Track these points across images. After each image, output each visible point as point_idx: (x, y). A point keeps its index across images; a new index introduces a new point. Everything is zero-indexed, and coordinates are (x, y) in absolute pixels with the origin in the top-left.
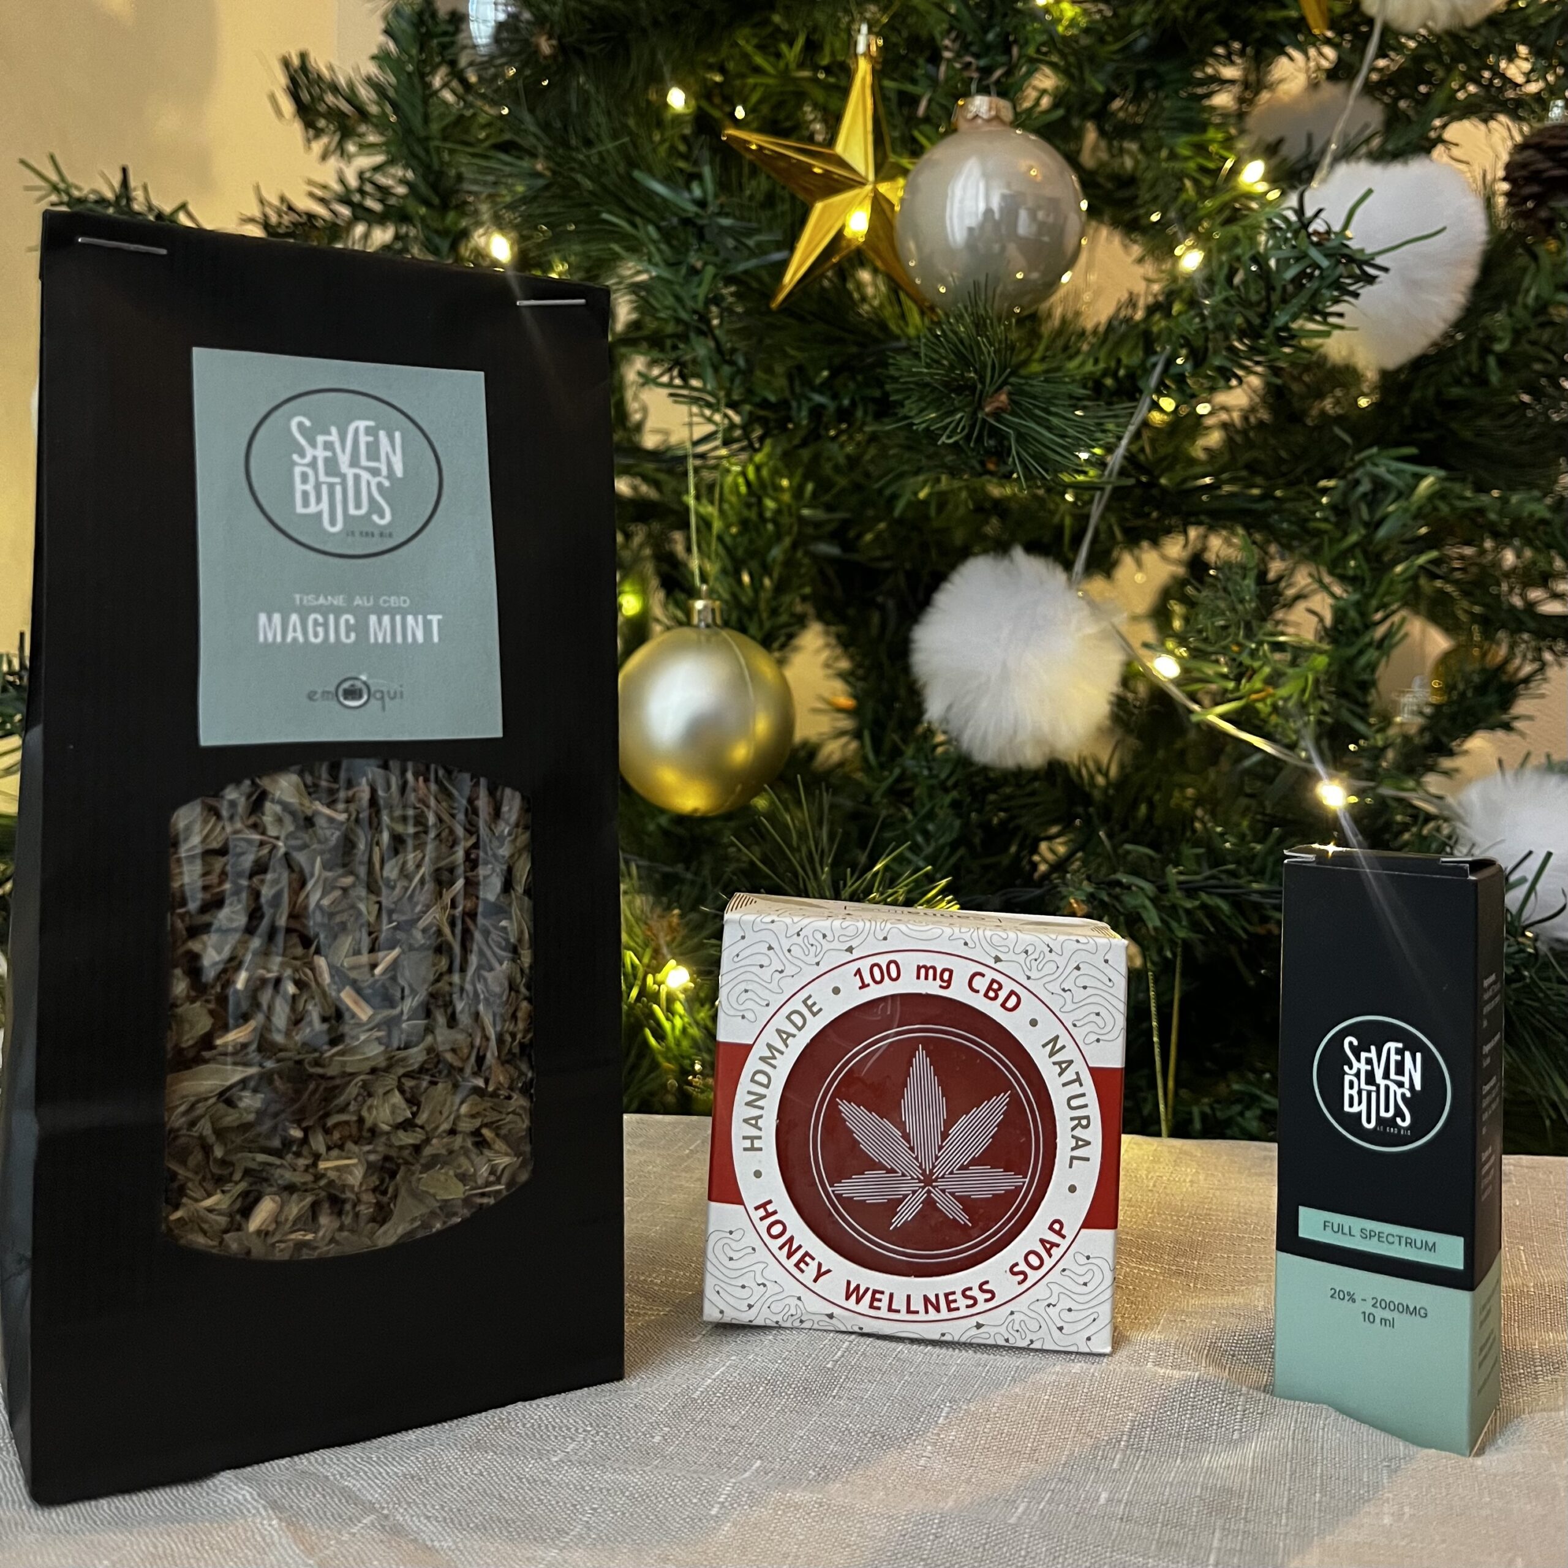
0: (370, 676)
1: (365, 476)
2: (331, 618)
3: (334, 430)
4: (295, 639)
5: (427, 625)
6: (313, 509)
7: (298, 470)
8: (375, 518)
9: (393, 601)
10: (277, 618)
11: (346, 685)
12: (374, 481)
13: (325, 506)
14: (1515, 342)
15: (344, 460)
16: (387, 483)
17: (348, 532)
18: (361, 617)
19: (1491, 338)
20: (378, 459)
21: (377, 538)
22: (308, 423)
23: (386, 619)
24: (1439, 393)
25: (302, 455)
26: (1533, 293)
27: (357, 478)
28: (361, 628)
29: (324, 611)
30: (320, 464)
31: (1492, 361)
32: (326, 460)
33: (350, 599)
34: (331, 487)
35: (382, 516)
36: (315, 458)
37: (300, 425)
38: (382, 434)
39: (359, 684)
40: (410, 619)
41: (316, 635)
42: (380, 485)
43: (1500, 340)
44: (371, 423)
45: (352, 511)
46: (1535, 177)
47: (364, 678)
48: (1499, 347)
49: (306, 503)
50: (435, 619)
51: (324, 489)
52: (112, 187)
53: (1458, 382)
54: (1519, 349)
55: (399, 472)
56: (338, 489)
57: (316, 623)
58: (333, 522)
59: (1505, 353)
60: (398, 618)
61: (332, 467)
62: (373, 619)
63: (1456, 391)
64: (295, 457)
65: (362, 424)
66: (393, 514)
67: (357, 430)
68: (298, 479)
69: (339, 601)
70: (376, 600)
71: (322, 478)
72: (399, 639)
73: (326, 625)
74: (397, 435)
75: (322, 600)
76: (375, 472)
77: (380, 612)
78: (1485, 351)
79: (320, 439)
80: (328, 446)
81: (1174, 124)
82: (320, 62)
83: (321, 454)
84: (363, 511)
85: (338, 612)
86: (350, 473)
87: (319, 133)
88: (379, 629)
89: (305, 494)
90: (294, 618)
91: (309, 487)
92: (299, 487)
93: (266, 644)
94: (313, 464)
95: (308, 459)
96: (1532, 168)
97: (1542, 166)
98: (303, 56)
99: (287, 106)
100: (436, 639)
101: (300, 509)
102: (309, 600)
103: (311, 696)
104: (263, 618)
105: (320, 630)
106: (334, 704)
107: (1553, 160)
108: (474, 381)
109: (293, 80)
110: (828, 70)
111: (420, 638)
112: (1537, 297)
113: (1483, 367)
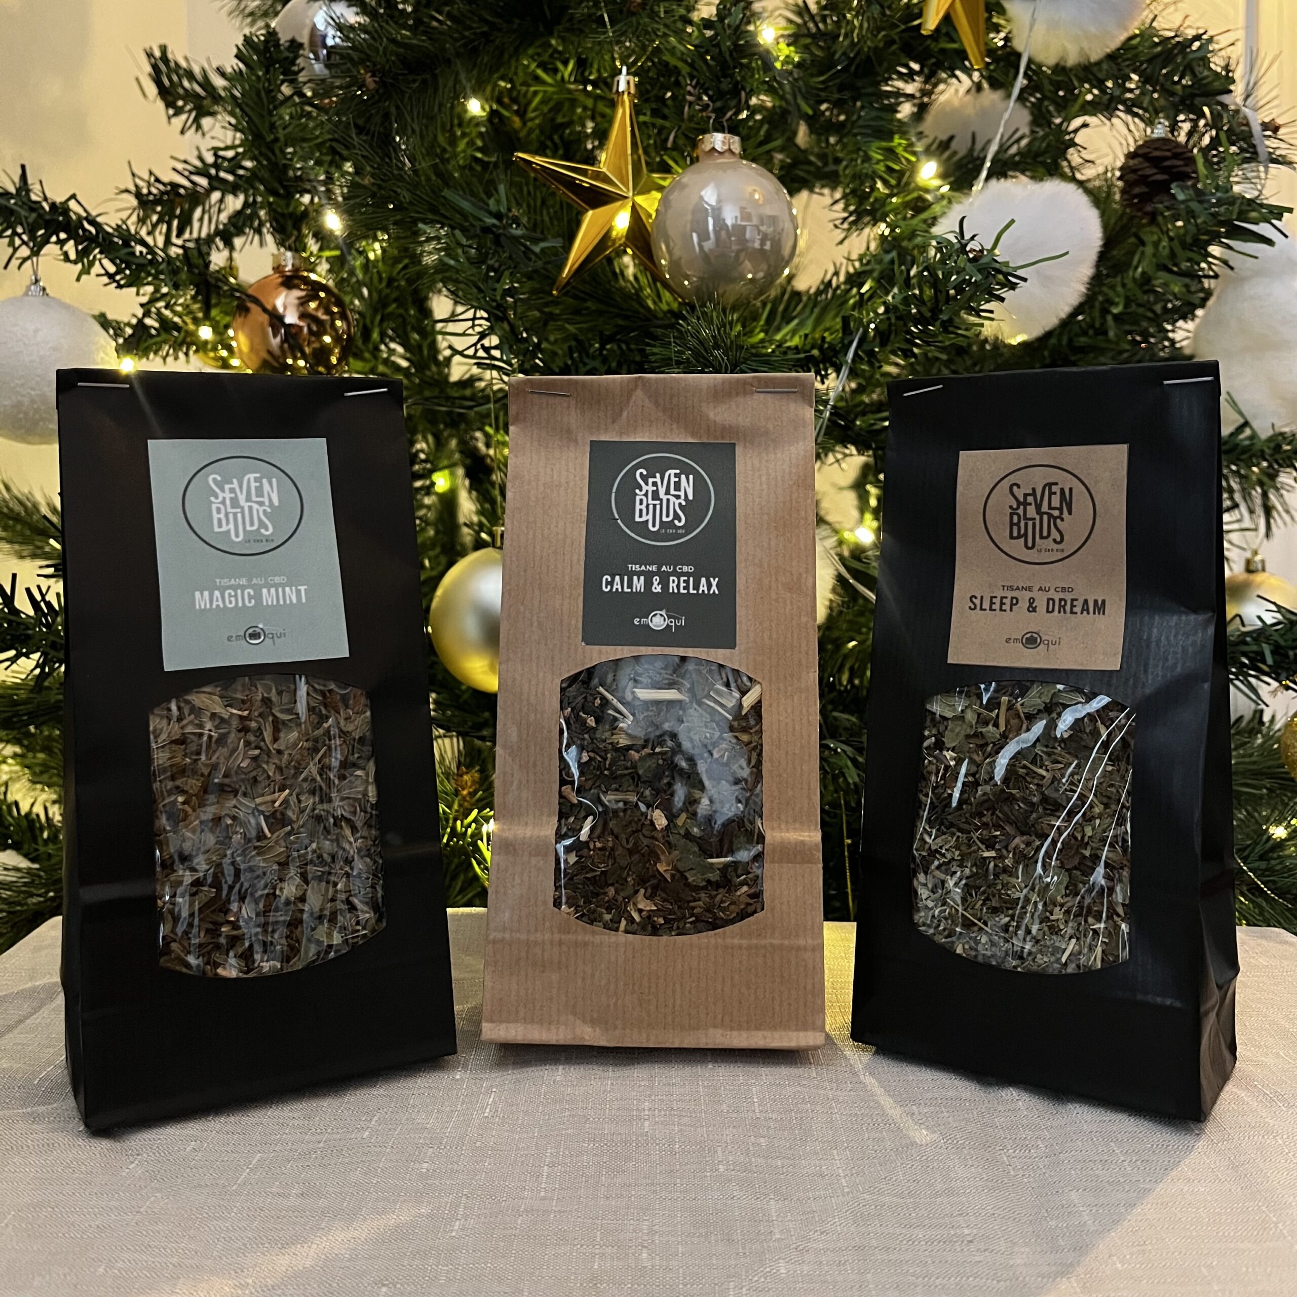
0: (265, 625)
1: (255, 506)
2: (239, 591)
3: (235, 481)
4: (218, 606)
5: (298, 592)
6: (224, 528)
7: (214, 506)
8: (263, 531)
9: (277, 579)
10: (206, 593)
11: (250, 631)
12: (261, 509)
13: (232, 526)
14: (1126, 306)
15: (242, 498)
16: (269, 510)
17: (247, 541)
18: (258, 589)
19: (1111, 303)
20: (262, 496)
21: (264, 543)
22: (219, 478)
23: (273, 590)
24: (1070, 340)
25: (217, 497)
26: (1140, 270)
27: (250, 508)
28: (258, 597)
29: (234, 588)
30: (228, 502)
31: (1109, 318)
32: (231, 499)
33: (250, 580)
34: (235, 514)
35: (267, 529)
36: (224, 498)
37: (214, 480)
38: (265, 481)
39: (258, 630)
40: (287, 589)
41: (231, 602)
42: (265, 511)
43: (1117, 304)
44: (258, 475)
45: (248, 528)
46: (1143, 180)
47: (261, 626)
48: (1115, 311)
49: (220, 526)
50: (302, 588)
51: (231, 516)
52: (14, 183)
53: (1085, 334)
54: (1129, 310)
55: (276, 502)
56: (239, 515)
57: (230, 596)
58: (237, 536)
59: (1120, 314)
60: (280, 589)
61: (235, 502)
62: (265, 591)
63: (1083, 340)
64: (212, 499)
65: (252, 476)
66: (274, 527)
67: (249, 480)
68: (214, 512)
69: (243, 581)
70: (266, 580)
71: (229, 510)
72: (281, 602)
73: (236, 596)
74: (274, 480)
75: (233, 582)
76: (261, 504)
77: (269, 586)
78: (1105, 311)
79: (227, 487)
80: (232, 490)
81: (868, 131)
82: (177, 55)
83: (228, 496)
84: (255, 528)
85: (243, 588)
86: (246, 505)
87: (178, 112)
88: (268, 597)
89: (220, 520)
90: (217, 593)
91: (222, 516)
92: (215, 516)
93: (201, 611)
94: (223, 502)
95: (220, 499)
96: (1140, 173)
97: (1149, 172)
98: (164, 49)
99: (152, 89)
100: (304, 600)
101: (216, 529)
102: (225, 582)
103: (229, 639)
104: (197, 594)
105: (233, 599)
106: (243, 642)
107: (1156, 167)
108: (320, 445)
109: (155, 67)
110: (595, 84)
111: (294, 601)
112: (1143, 273)
113: (1104, 323)
